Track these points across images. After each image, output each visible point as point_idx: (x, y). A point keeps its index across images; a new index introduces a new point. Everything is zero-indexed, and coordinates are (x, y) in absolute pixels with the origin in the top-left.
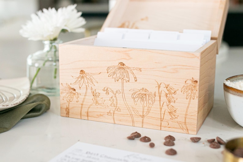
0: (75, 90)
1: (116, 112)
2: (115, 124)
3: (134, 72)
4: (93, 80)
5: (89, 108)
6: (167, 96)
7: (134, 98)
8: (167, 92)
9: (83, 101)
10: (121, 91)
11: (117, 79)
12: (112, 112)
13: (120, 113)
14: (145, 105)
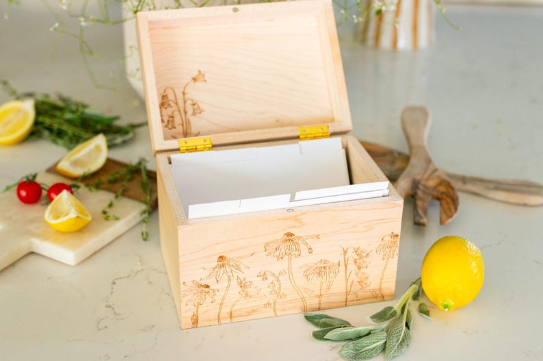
0: (208, 287)
1: (279, 300)
2: (276, 316)
3: (308, 241)
4: (242, 267)
5: (233, 305)
6: (356, 262)
7: (307, 276)
8: (356, 257)
9: (223, 299)
10: (287, 271)
11: (281, 256)
12: (272, 302)
13: (285, 300)
14: (324, 281)
